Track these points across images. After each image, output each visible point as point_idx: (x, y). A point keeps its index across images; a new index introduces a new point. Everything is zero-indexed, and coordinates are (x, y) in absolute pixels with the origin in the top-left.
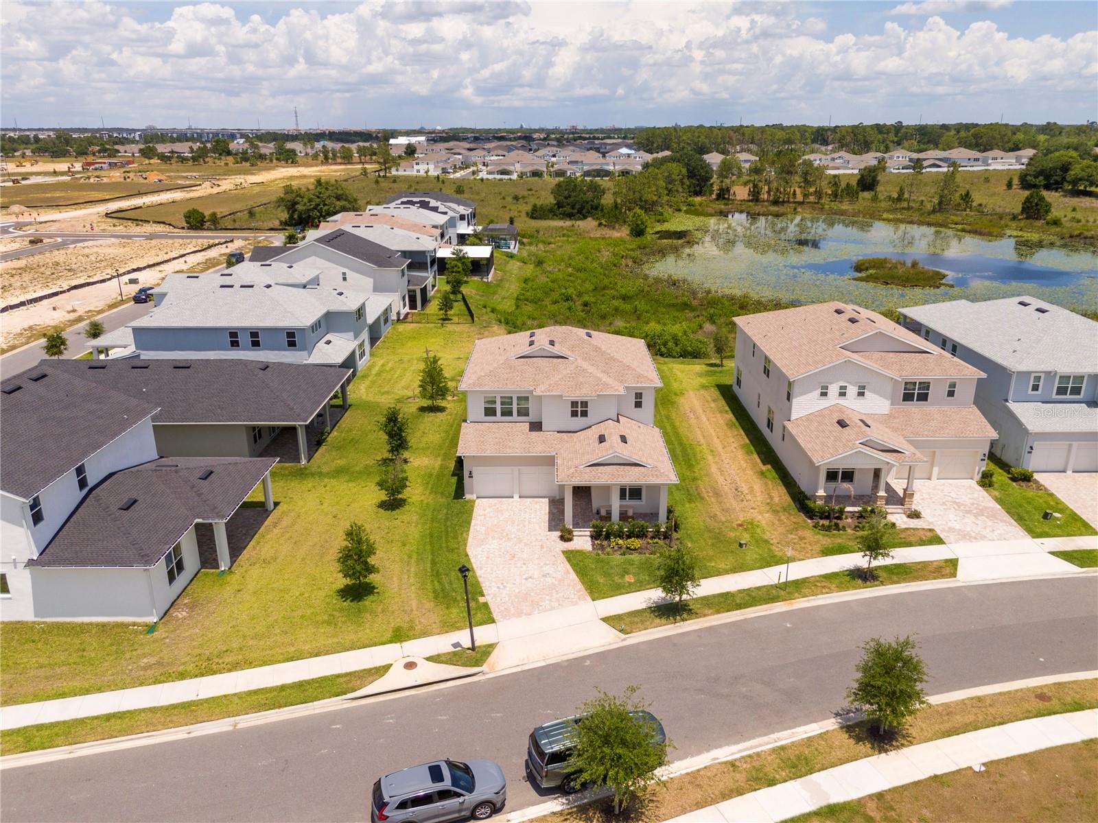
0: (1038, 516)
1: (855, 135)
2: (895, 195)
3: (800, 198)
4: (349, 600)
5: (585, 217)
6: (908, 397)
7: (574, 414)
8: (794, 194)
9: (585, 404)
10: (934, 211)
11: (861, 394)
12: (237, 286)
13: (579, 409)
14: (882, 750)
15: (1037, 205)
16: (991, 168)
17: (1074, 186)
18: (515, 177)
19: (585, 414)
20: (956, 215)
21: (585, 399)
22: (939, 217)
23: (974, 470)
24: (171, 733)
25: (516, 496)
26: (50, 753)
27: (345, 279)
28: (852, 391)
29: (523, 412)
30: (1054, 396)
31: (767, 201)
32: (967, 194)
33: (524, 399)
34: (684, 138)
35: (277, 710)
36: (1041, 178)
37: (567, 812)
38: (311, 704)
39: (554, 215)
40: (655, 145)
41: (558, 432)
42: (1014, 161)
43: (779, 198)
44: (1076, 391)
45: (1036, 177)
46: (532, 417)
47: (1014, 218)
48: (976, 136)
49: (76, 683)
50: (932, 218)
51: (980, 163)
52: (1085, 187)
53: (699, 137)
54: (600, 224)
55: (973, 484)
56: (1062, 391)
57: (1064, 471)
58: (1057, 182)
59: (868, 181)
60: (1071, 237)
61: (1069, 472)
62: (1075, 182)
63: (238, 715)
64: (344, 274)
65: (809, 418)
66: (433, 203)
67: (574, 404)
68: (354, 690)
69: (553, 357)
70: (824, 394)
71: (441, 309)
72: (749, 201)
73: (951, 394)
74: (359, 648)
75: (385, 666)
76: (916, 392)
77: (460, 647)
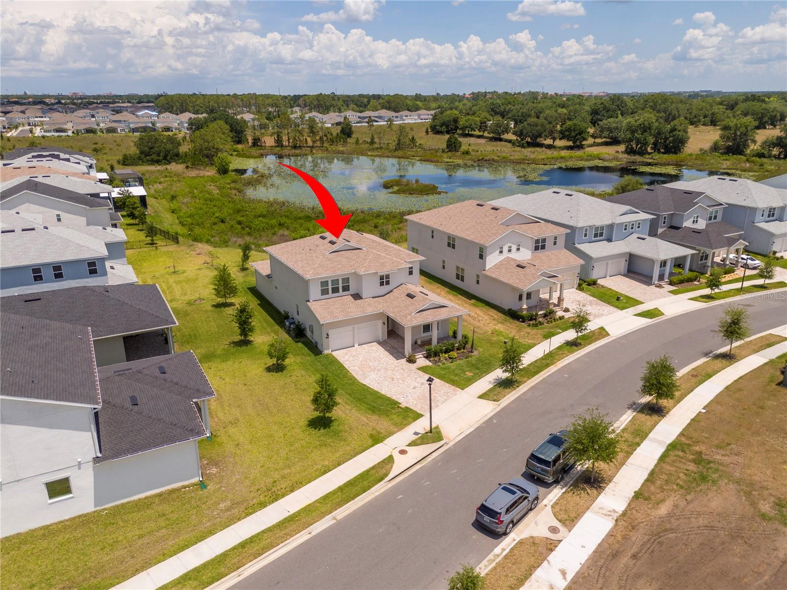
0: (614, 300)
1: (318, 101)
2: (369, 140)
3: (310, 143)
4: (322, 429)
5: (170, 163)
6: (537, 248)
7: (382, 284)
8: (306, 141)
9: (388, 276)
10: (396, 150)
11: (518, 249)
12: (18, 230)
13: (384, 280)
14: (664, 416)
15: (454, 143)
16: (406, 122)
17: (463, 131)
18: (70, 133)
19: (388, 283)
20: (411, 151)
21: (387, 273)
22: (400, 153)
23: (574, 282)
24: (298, 537)
25: (356, 345)
26: (225, 581)
27: (59, 220)
28: (514, 248)
29: (346, 288)
30: (593, 239)
31: (289, 146)
32: (413, 138)
33: (346, 280)
34: (198, 103)
35: (353, 501)
36: (444, 127)
37: (569, 490)
38: (369, 491)
39: (143, 162)
40: (175, 108)
41: (373, 298)
42: (417, 117)
43: (297, 144)
44: (601, 234)
45: (441, 126)
46: (353, 290)
47: (443, 151)
48: (388, 102)
49: (184, 537)
50: (396, 153)
51: (399, 119)
52: (469, 131)
53: (209, 102)
54: (187, 167)
55: (574, 290)
56: (596, 235)
57: (605, 277)
58: (452, 129)
59: (346, 131)
60: (479, 160)
61: (608, 277)
62: (463, 129)
63: (331, 512)
64: (58, 215)
65: (496, 267)
66: (62, 156)
67: (382, 278)
68: (386, 475)
69: (353, 250)
70: (501, 252)
71: (147, 236)
72: (276, 147)
73: (555, 243)
74: (361, 453)
75: (389, 457)
76: (540, 244)
77: (419, 433)
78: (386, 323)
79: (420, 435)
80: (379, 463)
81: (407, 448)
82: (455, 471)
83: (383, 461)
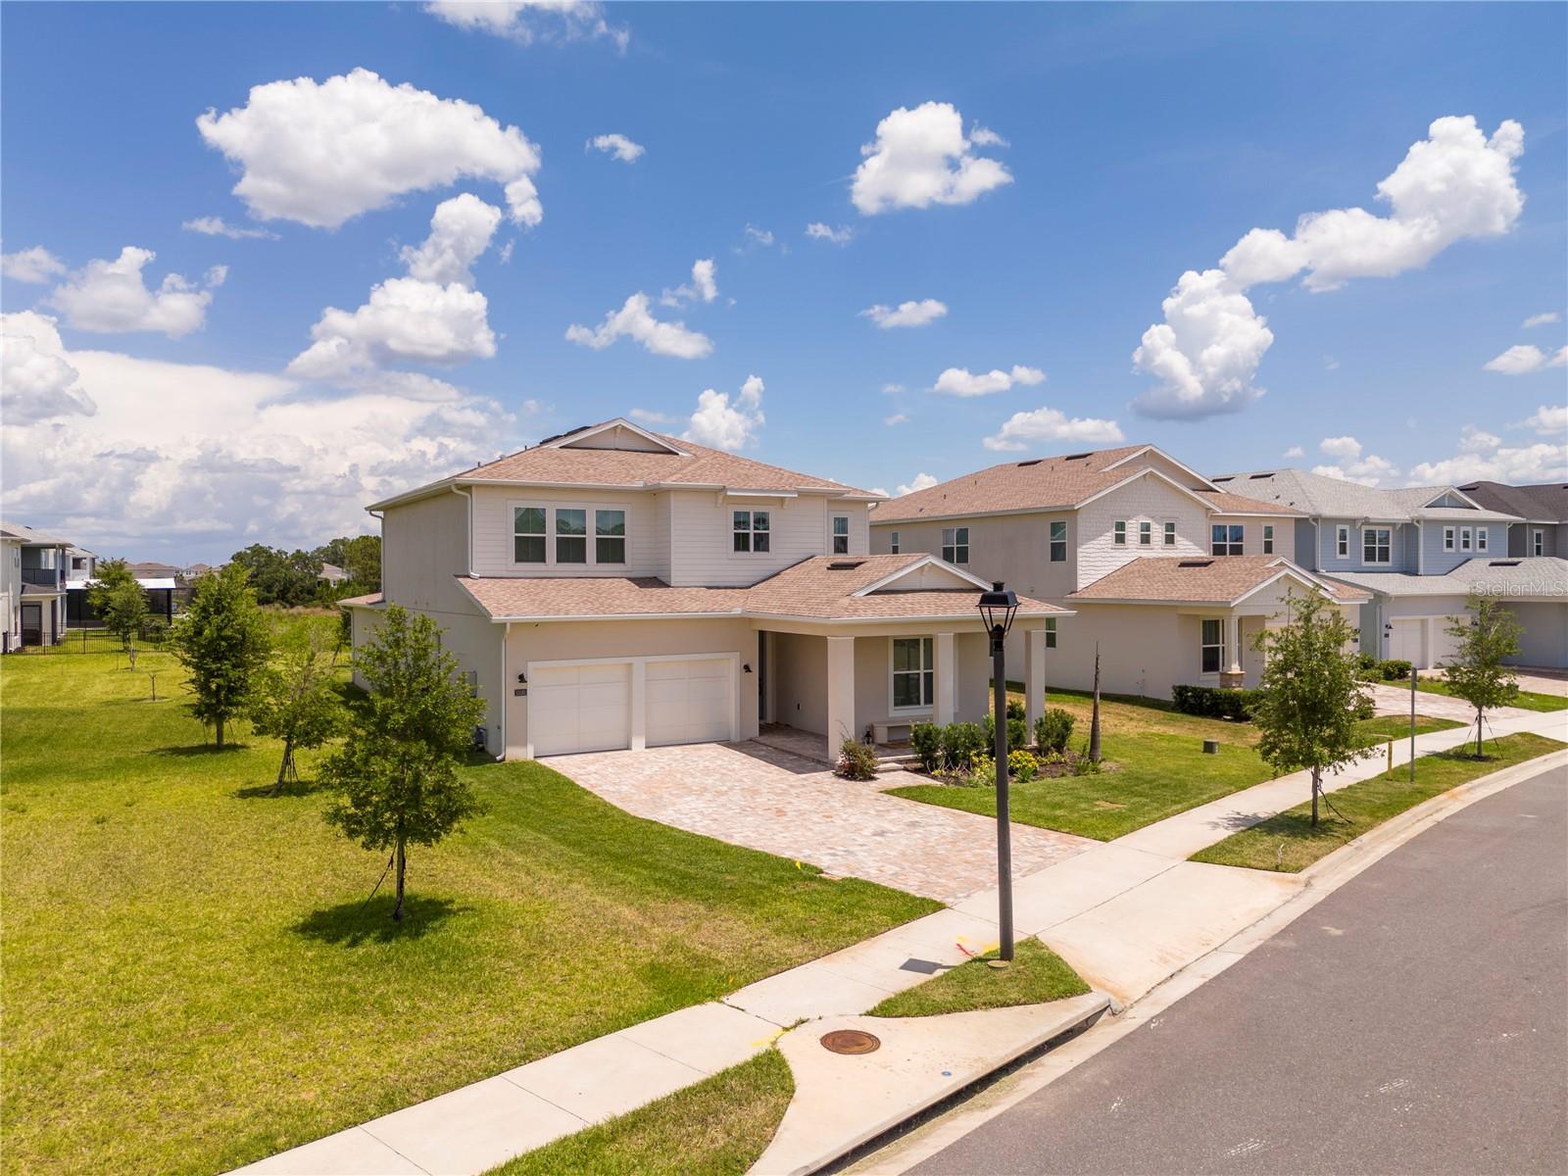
6: (1219, 548)
7: (741, 543)
9: (762, 519)
11: (1169, 539)
13: (750, 532)
19: (762, 543)
21: (762, 507)
25: (638, 744)
28: (1158, 533)
29: (612, 550)
30: (1364, 564)
33: (614, 517)
41: (708, 587)
44: (1385, 554)
46: (636, 560)
56: (1370, 554)
57: (1425, 667)
65: (1111, 579)
67: (741, 518)
69: (642, 451)
70: (1120, 539)
73: (1268, 546)
74: (567, 1044)
75: (756, 1062)
76: (1228, 543)
77: (937, 966)
78: (755, 669)
79: (939, 972)
80: (682, 1097)
81: (874, 1026)
82: (1253, 1146)
83: (716, 1086)
